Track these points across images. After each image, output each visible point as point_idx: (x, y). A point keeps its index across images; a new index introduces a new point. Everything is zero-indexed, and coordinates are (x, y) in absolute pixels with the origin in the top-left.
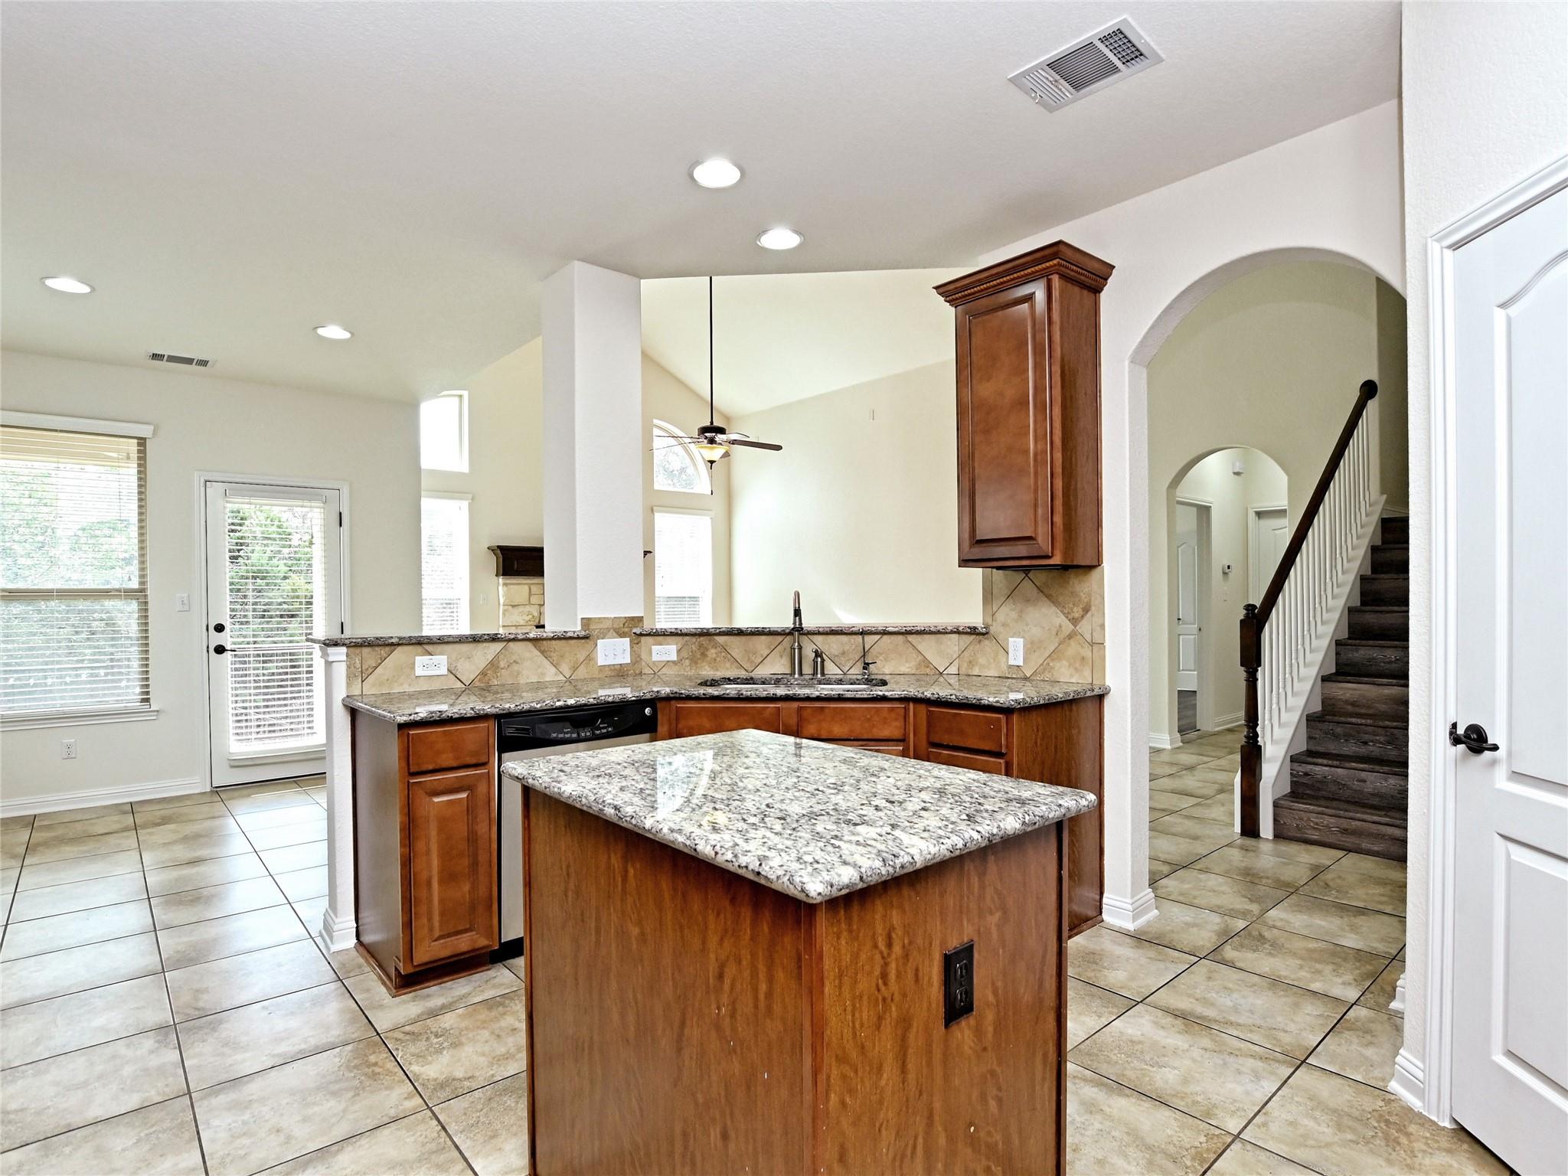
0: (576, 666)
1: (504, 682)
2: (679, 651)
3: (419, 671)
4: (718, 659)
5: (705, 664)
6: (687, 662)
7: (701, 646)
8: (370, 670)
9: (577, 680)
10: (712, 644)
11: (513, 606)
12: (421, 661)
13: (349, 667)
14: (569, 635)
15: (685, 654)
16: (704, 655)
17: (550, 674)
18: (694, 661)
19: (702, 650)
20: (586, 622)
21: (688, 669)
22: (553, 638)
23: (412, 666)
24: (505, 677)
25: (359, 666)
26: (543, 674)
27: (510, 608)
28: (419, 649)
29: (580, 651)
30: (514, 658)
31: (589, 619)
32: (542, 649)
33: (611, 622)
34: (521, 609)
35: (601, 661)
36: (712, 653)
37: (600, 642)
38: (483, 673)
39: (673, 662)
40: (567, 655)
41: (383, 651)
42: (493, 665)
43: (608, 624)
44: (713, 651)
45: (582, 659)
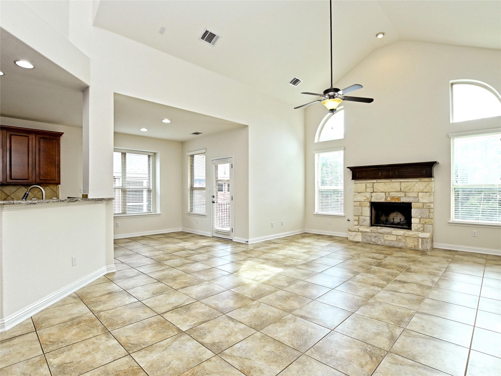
11: (359, 193)
27: (357, 193)
34: (362, 194)
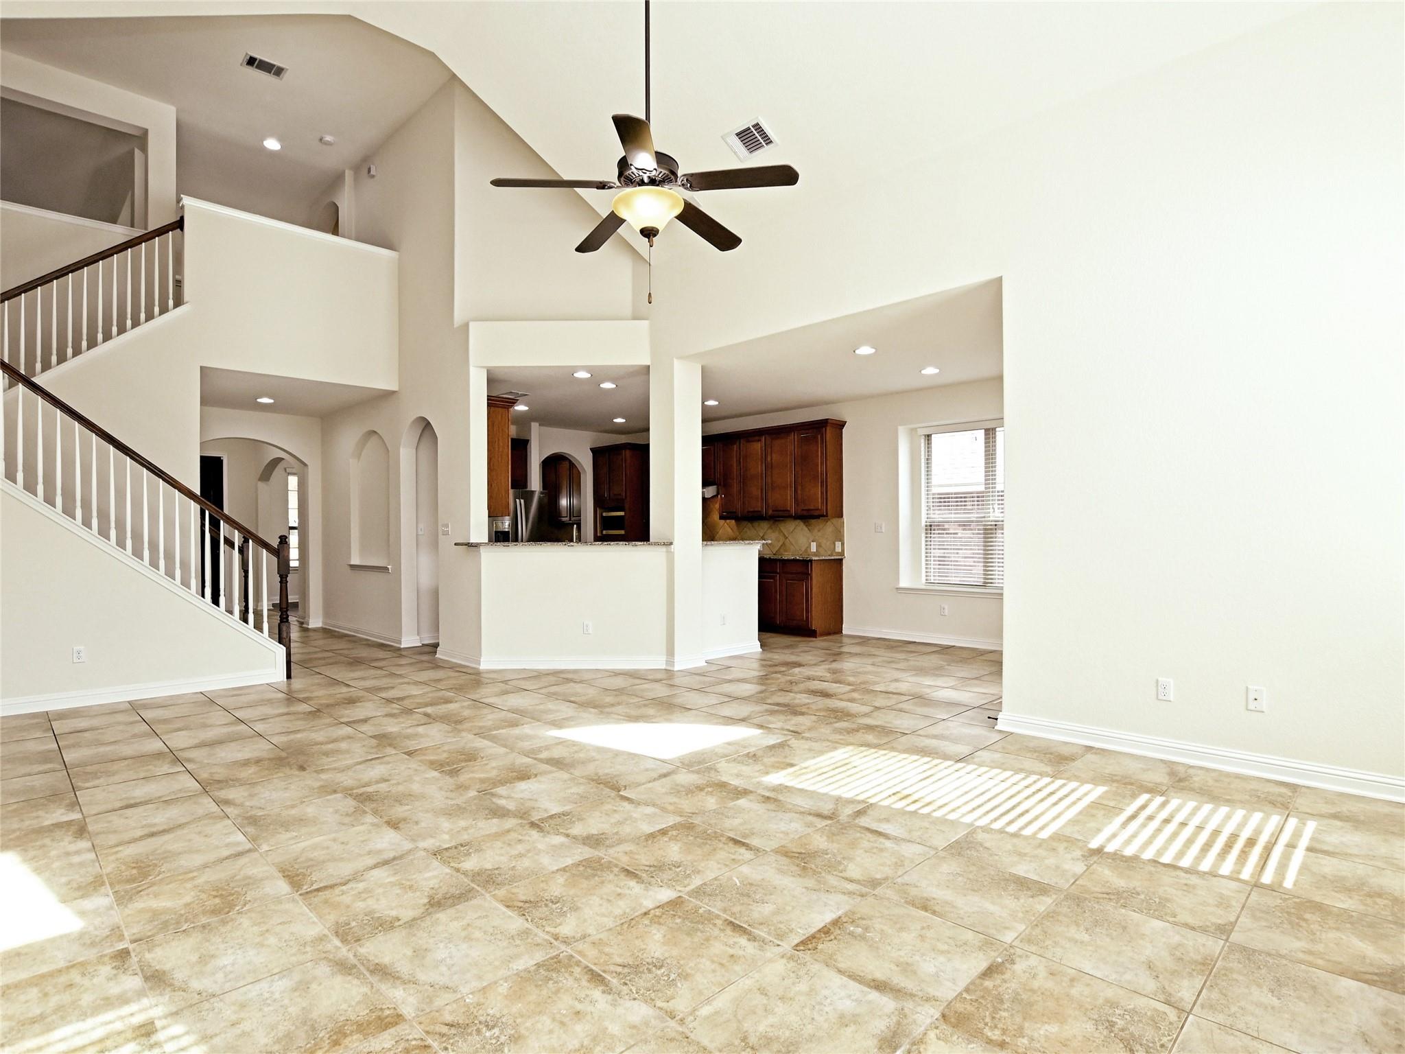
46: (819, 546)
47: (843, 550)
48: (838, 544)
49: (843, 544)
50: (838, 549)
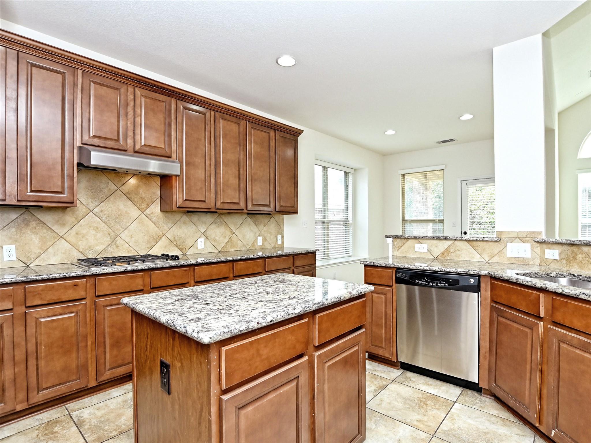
0: (492, 256)
1: (452, 258)
2: (560, 254)
3: (416, 250)
4: (584, 262)
5: (575, 264)
6: (564, 262)
7: (573, 252)
8: (400, 247)
9: (494, 263)
10: (580, 251)
12: (417, 245)
13: (393, 245)
14: (486, 239)
15: (563, 256)
16: (575, 258)
17: (477, 258)
18: (568, 261)
19: (573, 255)
20: (500, 233)
21: (565, 265)
22: (476, 240)
23: (414, 248)
24: (452, 257)
25: (396, 245)
26: (473, 257)
28: (417, 241)
29: (496, 248)
30: (457, 248)
31: (502, 232)
32: (472, 245)
33: (517, 234)
35: (509, 254)
36: (580, 257)
37: (509, 245)
38: (443, 254)
39: (557, 260)
40: (486, 250)
41: (404, 241)
42: (447, 250)
43: (515, 235)
44: (580, 256)
45: (496, 253)
46: (264, 240)
47: (283, 242)
48: (279, 237)
49: (283, 237)
50: (279, 242)
